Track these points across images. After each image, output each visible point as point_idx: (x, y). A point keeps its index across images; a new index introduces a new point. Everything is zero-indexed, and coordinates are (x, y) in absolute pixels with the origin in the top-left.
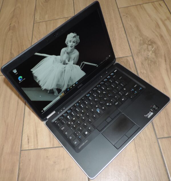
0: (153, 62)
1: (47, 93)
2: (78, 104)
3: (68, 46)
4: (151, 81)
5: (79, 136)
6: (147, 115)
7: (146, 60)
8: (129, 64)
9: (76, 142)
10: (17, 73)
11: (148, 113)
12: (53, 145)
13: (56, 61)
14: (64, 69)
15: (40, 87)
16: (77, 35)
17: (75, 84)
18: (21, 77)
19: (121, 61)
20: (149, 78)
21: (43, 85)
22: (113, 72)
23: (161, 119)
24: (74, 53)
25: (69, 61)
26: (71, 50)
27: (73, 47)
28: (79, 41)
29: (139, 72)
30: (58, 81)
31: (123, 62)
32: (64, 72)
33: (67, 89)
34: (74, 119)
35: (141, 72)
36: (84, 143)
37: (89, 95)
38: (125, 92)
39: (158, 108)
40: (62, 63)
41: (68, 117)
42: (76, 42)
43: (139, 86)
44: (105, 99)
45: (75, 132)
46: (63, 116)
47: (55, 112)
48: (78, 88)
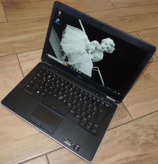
0: (133, 142)
1: (60, 50)
2: (63, 81)
3: (101, 44)
4: (108, 142)
5: (34, 88)
6: (66, 140)
7: (134, 135)
8: (121, 119)
9: (28, 86)
10: (59, 15)
11: (69, 141)
12: (25, 73)
13: (85, 42)
14: (83, 53)
15: (61, 40)
16: (115, 47)
17: (79, 71)
18: (59, 20)
20: (111, 140)
21: (63, 43)
22: (105, 104)
24: (100, 54)
25: (91, 53)
26: (100, 50)
27: (103, 50)
28: (111, 53)
30: (73, 54)
32: (81, 55)
33: (71, 66)
35: (116, 131)
36: (29, 92)
37: (75, 87)
38: (87, 117)
39: (77, 150)
40: (87, 48)
41: (50, 76)
42: (109, 50)
44: (74, 101)
45: (37, 84)
46: (49, 72)
47: (51, 66)
48: (77, 76)
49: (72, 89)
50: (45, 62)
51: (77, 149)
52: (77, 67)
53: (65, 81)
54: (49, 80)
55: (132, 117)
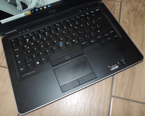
0: (140, 15)
2: (43, 30)
4: (130, 33)
5: (29, 63)
6: (110, 67)
7: (134, 10)
8: (115, 10)
9: (22, 69)
11: (113, 65)
17: (47, 6)
19: (108, 4)
20: (129, 29)
22: (94, 11)
23: (124, 77)
29: (121, 20)
31: (109, 5)
34: (32, 44)
35: (123, 21)
36: (30, 73)
37: (59, 25)
38: (98, 34)
41: (27, 40)
43: (115, 33)
44: (74, 34)
45: (27, 57)
46: (22, 37)
47: (16, 30)
48: (50, 13)
49: (58, 28)
50: (6, 34)
51: (126, 62)
52: (42, 2)
53: (44, 29)
54: (32, 43)
55: (118, 1)
